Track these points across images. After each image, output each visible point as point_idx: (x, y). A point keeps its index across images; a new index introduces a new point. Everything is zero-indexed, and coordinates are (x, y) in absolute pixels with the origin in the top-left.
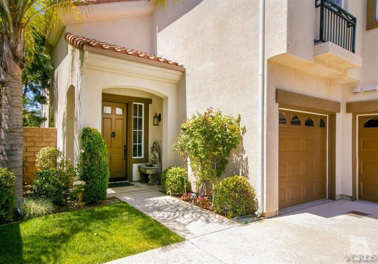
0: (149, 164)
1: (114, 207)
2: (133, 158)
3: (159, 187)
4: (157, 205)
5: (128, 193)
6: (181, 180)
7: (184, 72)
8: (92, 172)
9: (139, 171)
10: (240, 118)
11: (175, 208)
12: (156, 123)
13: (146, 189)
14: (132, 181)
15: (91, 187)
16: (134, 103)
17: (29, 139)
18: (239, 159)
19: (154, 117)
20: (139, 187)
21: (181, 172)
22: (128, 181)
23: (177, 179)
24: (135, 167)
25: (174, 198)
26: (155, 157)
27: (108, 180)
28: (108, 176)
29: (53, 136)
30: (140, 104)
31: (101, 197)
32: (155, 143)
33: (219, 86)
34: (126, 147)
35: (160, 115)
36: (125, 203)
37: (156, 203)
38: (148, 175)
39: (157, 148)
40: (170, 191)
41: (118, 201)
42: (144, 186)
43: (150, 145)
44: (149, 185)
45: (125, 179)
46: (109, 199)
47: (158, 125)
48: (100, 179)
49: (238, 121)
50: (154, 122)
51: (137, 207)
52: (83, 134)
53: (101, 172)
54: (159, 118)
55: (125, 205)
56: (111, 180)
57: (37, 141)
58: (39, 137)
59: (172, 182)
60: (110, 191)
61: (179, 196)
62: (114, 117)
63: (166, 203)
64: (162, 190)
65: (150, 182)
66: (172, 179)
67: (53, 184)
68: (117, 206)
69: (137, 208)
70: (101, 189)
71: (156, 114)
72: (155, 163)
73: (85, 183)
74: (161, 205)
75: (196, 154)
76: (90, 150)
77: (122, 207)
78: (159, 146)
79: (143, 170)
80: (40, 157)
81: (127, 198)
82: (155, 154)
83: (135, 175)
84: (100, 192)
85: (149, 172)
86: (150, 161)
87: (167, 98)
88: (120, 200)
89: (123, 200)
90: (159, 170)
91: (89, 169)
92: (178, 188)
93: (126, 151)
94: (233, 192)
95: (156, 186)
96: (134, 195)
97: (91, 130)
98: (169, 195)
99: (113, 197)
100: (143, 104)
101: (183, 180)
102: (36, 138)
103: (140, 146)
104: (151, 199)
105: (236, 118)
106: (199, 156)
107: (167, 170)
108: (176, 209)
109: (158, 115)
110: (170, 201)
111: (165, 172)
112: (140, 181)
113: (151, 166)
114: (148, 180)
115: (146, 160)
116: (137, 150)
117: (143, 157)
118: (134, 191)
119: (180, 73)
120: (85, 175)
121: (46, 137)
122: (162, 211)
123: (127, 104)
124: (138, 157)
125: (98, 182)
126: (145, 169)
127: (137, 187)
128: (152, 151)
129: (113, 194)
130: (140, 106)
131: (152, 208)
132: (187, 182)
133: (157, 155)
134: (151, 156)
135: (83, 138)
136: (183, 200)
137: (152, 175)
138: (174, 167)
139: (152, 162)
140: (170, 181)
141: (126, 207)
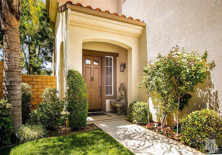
0: (117, 100)
1: (91, 133)
2: (106, 95)
3: (125, 117)
4: (127, 132)
5: (103, 121)
6: (145, 112)
7: (144, 27)
8: (74, 105)
9: (111, 104)
10: (206, 54)
11: (143, 136)
12: (122, 70)
13: (116, 118)
14: (105, 112)
15: (74, 117)
16: (106, 56)
17: (39, 83)
18: (205, 94)
19: (121, 66)
20: (111, 116)
21: (145, 105)
22: (103, 112)
23: (141, 111)
24: (108, 102)
25: (140, 127)
26: (122, 95)
27: (87, 111)
28: (88, 108)
29: (54, 81)
30: (110, 57)
31: (82, 124)
32: (121, 84)
33: (180, 30)
34: (101, 87)
35: (125, 64)
36: (100, 129)
37: (126, 131)
38: (117, 107)
39: (124, 88)
40: (136, 121)
41: (96, 128)
42: (114, 116)
43: (118, 86)
44: (118, 115)
45: (100, 110)
46: (89, 125)
47: (123, 71)
48: (80, 110)
49: (205, 57)
50: (121, 69)
51: (111, 134)
52: (68, 75)
53: (82, 105)
54: (124, 66)
55: (101, 131)
56: (89, 111)
57: (44, 84)
58: (45, 82)
59: (137, 113)
60: (90, 119)
61: (143, 125)
62: (92, 67)
63: (134, 131)
64: (128, 119)
65: (118, 113)
66: (137, 111)
67: (46, 113)
68: (94, 133)
69: (111, 136)
70: (82, 118)
71: (122, 63)
72: (121, 99)
73: (69, 113)
74: (131, 133)
75: (159, 90)
76: (73, 87)
77: (98, 133)
78: (124, 87)
79: (113, 104)
80: (44, 94)
81: (102, 126)
82: (122, 92)
83: (108, 108)
84: (81, 121)
85: (118, 105)
86: (118, 97)
87: (131, 49)
88: (97, 127)
89: (99, 127)
90: (125, 104)
91: (72, 102)
92: (142, 118)
93: (101, 90)
94: (207, 125)
95: (123, 116)
96: (107, 123)
97: (73, 72)
98: (135, 123)
99: (92, 124)
100: (112, 57)
101: (146, 112)
102: (43, 82)
103: (111, 87)
104: (121, 127)
105: (202, 54)
106: (162, 92)
107: (133, 104)
108: (144, 138)
109: (123, 64)
110: (138, 130)
111: (131, 105)
112: (111, 112)
113: (119, 101)
114: (117, 112)
115: (115, 97)
116: (108, 90)
117: (113, 95)
118: (107, 120)
119: (141, 28)
120: (70, 107)
121: (50, 82)
122: (132, 139)
123: (101, 57)
124: (109, 95)
125: (80, 112)
126: (115, 103)
127: (109, 116)
128: (119, 91)
129: (92, 121)
130: (111, 59)
131: (123, 135)
132: (149, 113)
133: (123, 93)
134: (118, 94)
135: (68, 78)
136: (148, 128)
137: (120, 108)
138: (138, 101)
139: (119, 99)
140: (136, 113)
141: (102, 134)
